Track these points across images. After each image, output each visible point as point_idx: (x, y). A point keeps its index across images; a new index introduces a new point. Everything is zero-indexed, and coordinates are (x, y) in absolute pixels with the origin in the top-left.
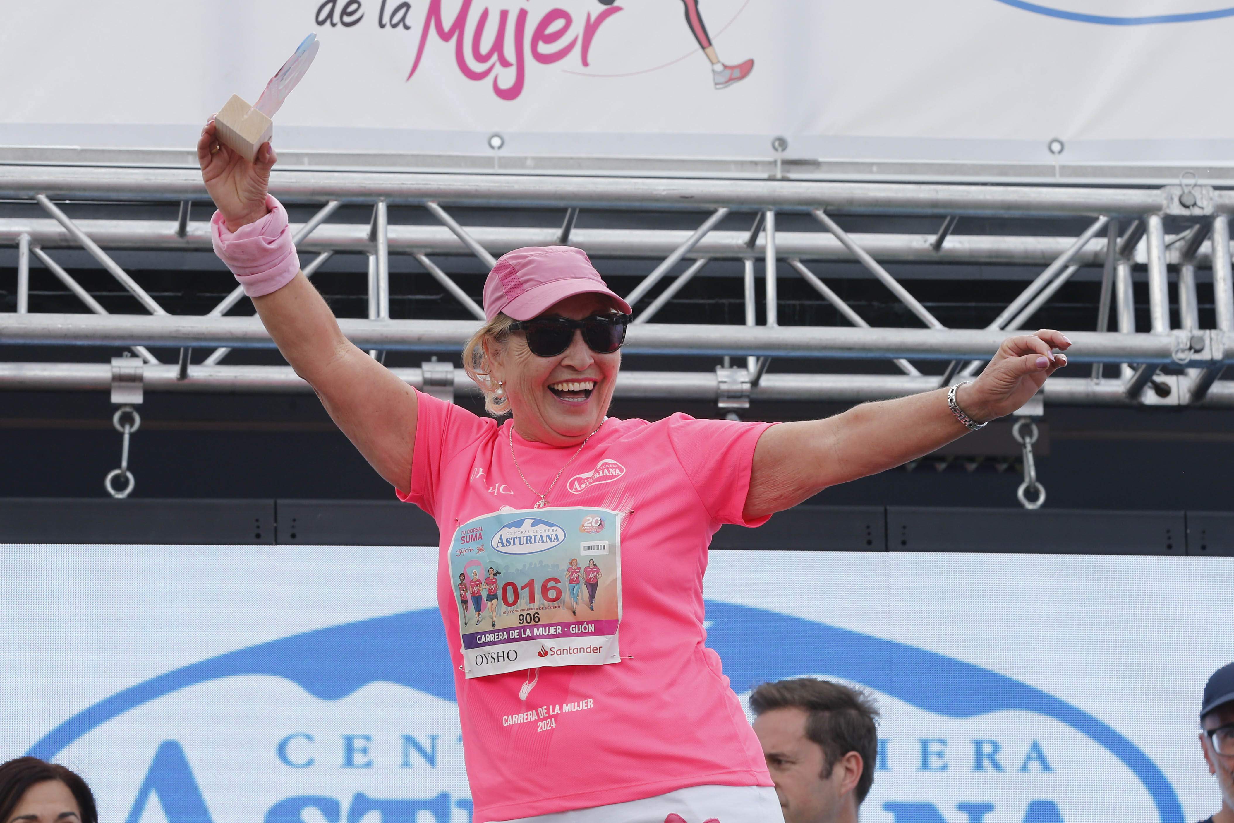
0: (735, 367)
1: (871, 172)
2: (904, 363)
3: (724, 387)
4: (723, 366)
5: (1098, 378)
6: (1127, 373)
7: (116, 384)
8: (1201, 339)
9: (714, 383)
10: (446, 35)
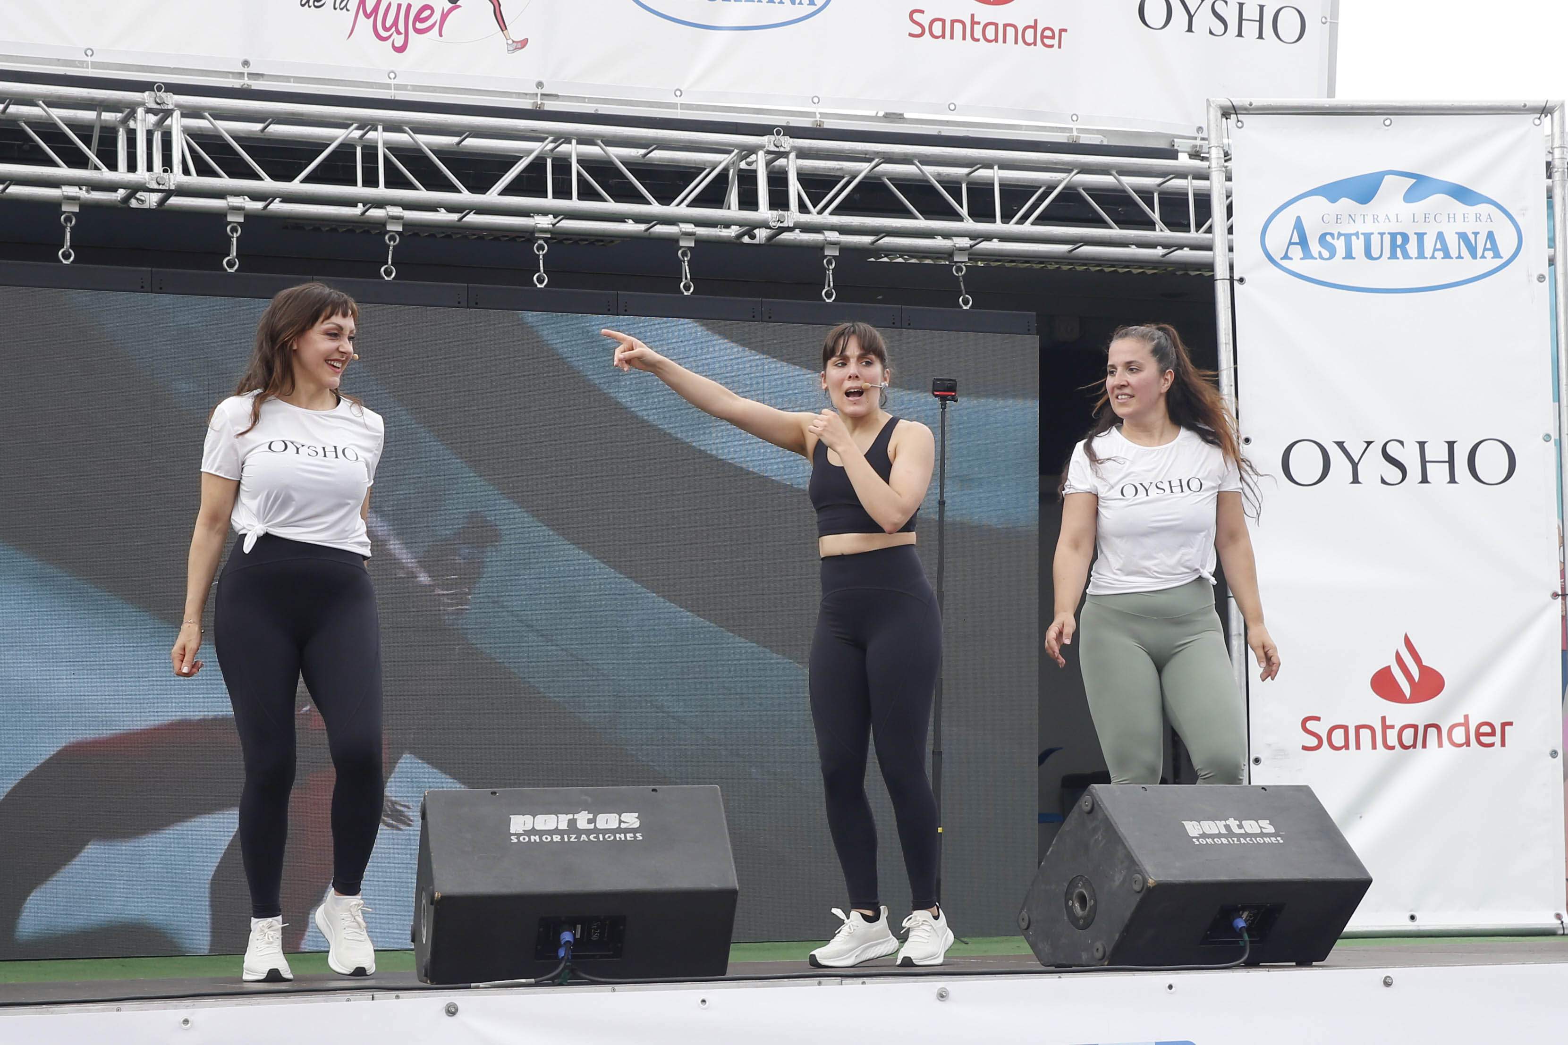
0: (543, 217)
1: (585, 102)
2: (630, 220)
3: (539, 226)
4: (537, 214)
5: (720, 229)
6: (736, 228)
7: (230, 211)
8: (784, 216)
9: (534, 224)
10: (368, 16)
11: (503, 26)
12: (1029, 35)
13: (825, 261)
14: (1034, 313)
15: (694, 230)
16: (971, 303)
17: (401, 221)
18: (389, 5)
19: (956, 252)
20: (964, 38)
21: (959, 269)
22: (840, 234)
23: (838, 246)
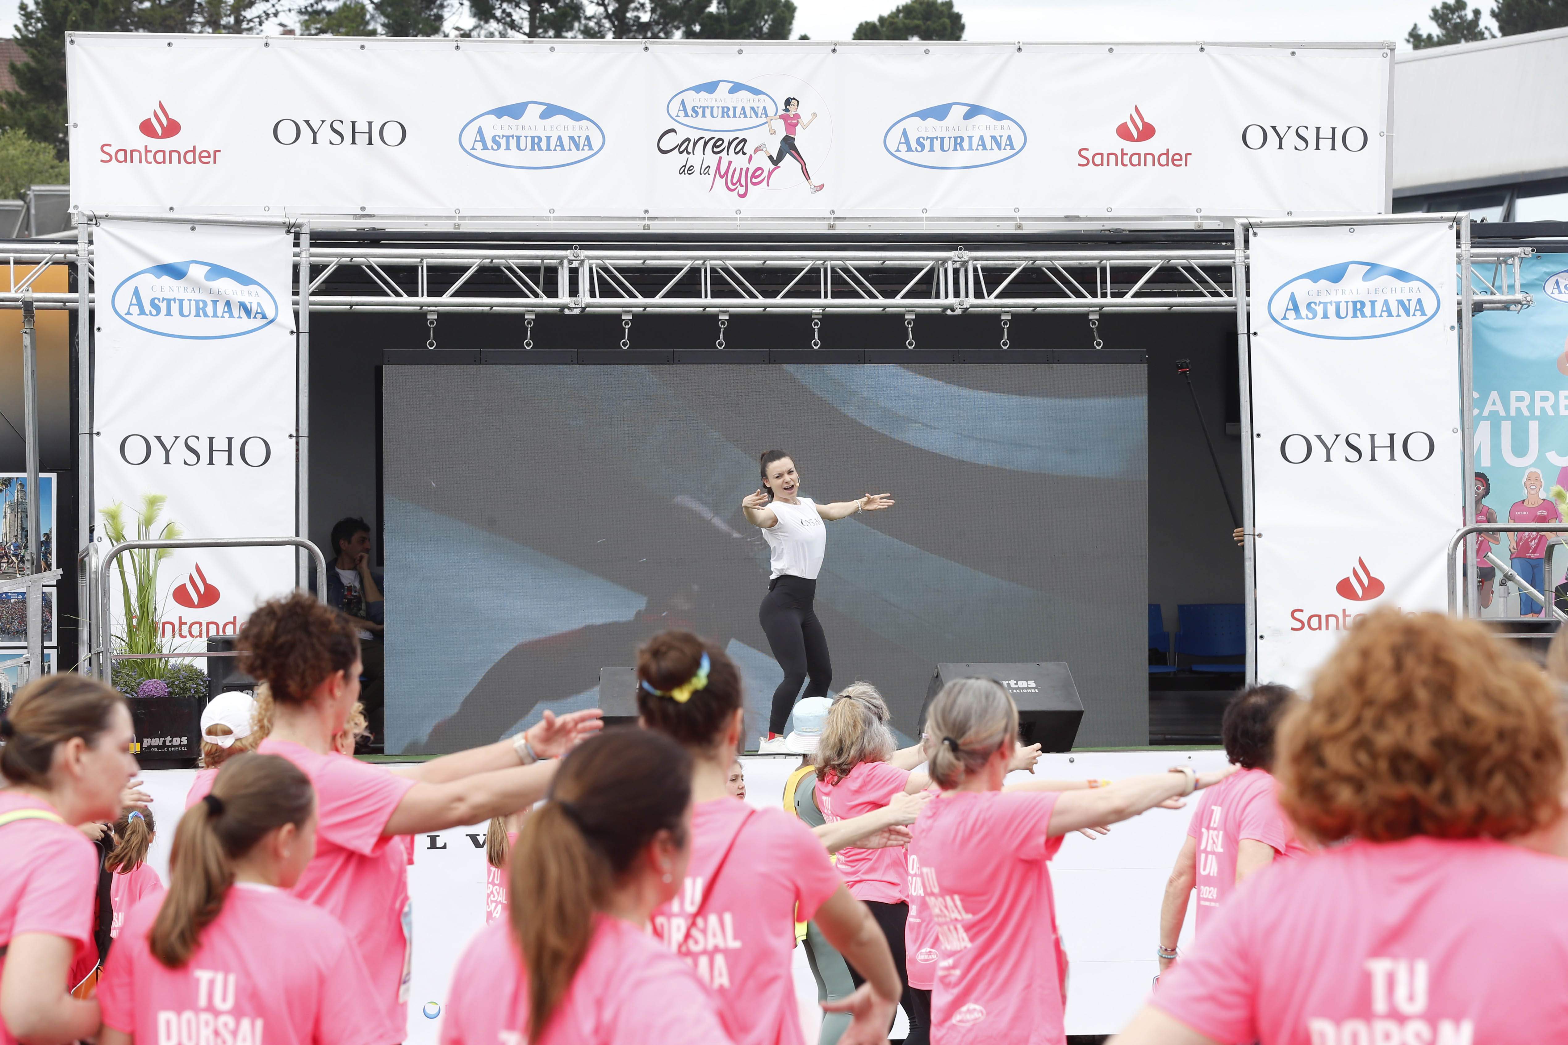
1: (863, 221)
6: (942, 308)
7: (623, 313)
8: (963, 302)
9: (809, 311)
10: (722, 177)
11: (808, 177)
12: (1163, 160)
13: (1002, 324)
14: (1145, 349)
15: (914, 310)
16: (1102, 345)
17: (727, 313)
18: (735, 169)
19: (1086, 313)
20: (1117, 165)
21: (1094, 324)
23: (1010, 314)
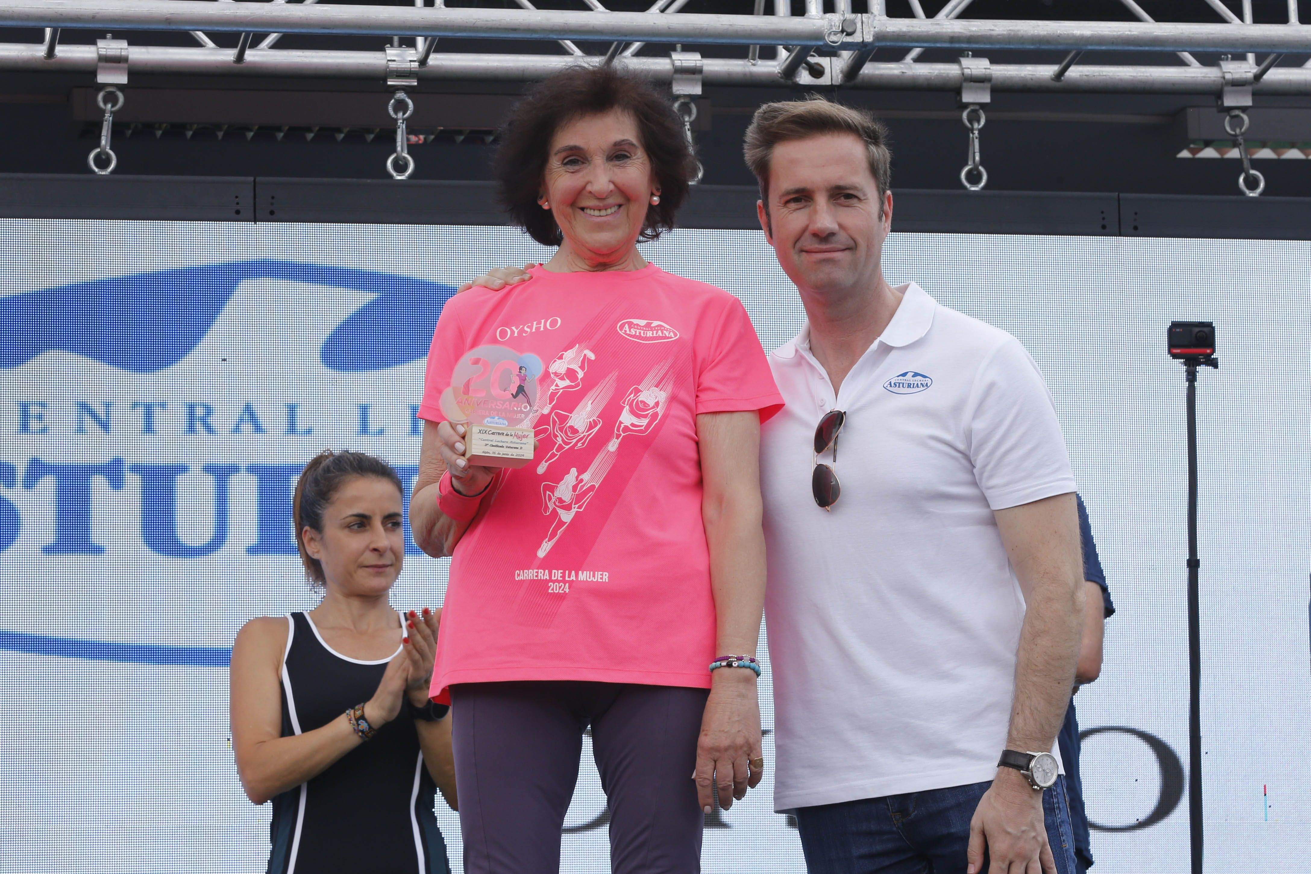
0: (404, 46)
2: (569, 44)
3: (392, 65)
4: (392, 46)
5: (754, 60)
6: (783, 54)
8: (853, 23)
9: (384, 62)
13: (965, 115)
15: (699, 64)
16: (1262, 185)
17: (126, 65)
19: (1226, 89)
21: (1236, 121)
22: (993, 62)
23: (988, 85)
